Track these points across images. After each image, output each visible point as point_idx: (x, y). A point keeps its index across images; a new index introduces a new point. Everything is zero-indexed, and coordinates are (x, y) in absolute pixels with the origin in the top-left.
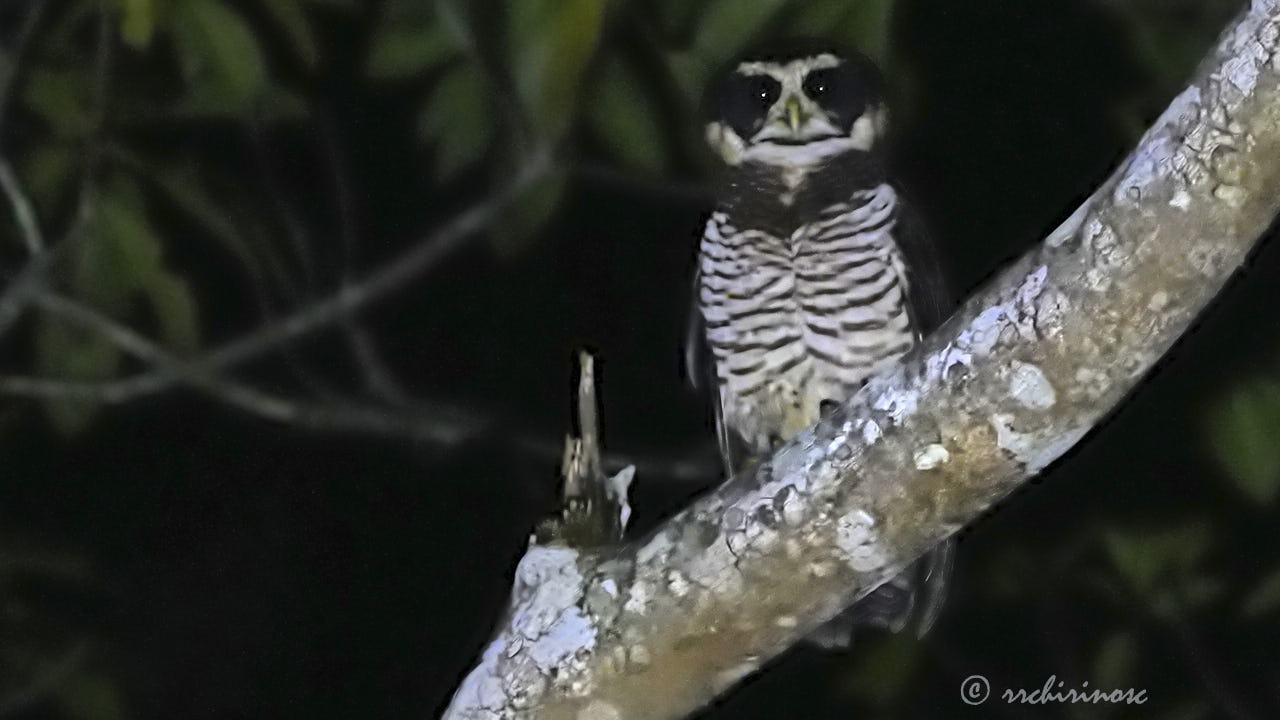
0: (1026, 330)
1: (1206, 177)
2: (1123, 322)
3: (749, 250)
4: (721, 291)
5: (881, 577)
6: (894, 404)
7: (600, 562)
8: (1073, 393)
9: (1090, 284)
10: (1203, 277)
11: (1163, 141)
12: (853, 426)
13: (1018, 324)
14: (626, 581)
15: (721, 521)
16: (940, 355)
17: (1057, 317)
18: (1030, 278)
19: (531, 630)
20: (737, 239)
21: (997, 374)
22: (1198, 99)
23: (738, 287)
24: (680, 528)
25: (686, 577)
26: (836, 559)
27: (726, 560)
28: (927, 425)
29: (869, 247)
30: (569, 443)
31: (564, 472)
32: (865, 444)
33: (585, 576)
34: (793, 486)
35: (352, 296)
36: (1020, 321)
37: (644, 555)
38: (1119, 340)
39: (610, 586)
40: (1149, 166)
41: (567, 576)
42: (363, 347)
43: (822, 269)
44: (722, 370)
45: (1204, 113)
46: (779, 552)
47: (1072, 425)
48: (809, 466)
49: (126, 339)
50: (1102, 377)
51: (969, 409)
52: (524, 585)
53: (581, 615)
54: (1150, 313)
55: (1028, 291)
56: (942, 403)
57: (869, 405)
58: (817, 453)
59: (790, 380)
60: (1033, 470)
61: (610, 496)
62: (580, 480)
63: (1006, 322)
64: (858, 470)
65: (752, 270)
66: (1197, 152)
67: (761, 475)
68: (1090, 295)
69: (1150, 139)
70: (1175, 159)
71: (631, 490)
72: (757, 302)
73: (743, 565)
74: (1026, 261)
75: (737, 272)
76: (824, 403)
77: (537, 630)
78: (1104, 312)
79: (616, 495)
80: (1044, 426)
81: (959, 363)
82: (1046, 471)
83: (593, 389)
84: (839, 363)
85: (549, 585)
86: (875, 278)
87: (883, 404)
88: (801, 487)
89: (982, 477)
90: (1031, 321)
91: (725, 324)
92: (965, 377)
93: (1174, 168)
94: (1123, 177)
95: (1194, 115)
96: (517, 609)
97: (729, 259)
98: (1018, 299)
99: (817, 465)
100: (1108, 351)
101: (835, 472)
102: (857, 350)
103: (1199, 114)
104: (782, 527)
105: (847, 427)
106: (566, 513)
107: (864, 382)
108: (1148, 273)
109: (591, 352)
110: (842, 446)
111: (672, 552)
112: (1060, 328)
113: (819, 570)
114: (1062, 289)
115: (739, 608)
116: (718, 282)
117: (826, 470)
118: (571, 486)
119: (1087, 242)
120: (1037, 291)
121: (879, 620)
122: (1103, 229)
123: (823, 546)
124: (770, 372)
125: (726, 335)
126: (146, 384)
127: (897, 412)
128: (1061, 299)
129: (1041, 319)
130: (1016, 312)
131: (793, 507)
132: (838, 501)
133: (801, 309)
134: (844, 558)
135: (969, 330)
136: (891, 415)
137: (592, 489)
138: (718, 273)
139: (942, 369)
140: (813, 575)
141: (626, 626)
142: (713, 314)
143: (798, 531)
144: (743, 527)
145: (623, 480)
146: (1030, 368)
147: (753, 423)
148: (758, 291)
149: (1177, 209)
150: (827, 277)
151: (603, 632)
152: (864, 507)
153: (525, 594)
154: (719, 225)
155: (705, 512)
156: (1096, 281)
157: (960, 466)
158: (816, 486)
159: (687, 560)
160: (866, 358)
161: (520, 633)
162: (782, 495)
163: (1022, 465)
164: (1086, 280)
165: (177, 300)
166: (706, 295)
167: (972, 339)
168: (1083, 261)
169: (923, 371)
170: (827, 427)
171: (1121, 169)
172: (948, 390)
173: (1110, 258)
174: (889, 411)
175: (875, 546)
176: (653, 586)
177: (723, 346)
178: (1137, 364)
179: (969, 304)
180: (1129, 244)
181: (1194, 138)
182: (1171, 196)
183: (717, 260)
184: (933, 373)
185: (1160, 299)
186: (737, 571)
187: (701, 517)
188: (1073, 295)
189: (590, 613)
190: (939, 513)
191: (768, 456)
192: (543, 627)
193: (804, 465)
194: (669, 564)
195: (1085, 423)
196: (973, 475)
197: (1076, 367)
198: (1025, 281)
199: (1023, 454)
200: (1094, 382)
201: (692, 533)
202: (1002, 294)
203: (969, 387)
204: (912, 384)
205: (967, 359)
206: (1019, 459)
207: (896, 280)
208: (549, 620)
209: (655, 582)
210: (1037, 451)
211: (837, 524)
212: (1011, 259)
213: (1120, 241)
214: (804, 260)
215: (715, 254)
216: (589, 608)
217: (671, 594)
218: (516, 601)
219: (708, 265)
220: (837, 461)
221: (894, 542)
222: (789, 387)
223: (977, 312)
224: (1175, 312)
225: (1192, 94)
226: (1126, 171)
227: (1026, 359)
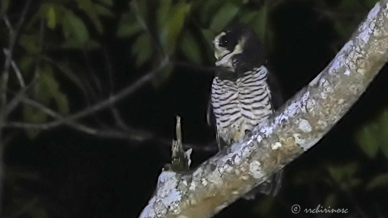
0: (304, 110)
1: (354, 66)
2: (331, 107)
3: (225, 86)
4: (217, 98)
5: (262, 180)
6: (266, 131)
7: (183, 175)
8: (317, 127)
9: (322, 97)
10: (354, 95)
11: (342, 56)
12: (254, 137)
13: (301, 108)
14: (190, 181)
15: (216, 164)
16: (279, 117)
17: (312, 106)
18: (305, 95)
19: (163, 195)
20: (222, 83)
21: (295, 122)
22: (352, 44)
23: (222, 97)
24: (205, 165)
25: (207, 180)
26: (249, 175)
27: (218, 175)
28: (275, 137)
29: (260, 85)
30: (174, 142)
31: (172, 150)
32: (258, 142)
33: (178, 179)
34: (237, 154)
35: (112, 99)
36: (302, 107)
37: (195, 174)
38: (330, 113)
39: (185, 183)
40: (338, 63)
41: (173, 180)
42: (116, 113)
43: (247, 91)
44: (218, 121)
45: (354, 48)
46: (233, 173)
47: (316, 137)
48: (242, 148)
49: (48, 111)
50: (325, 123)
51: (287, 132)
52: (161, 182)
53: (177, 191)
54: (339, 105)
55: (304, 99)
56: (280, 131)
57: (259, 131)
58: (244, 145)
59: (237, 124)
60: (305, 150)
61: (185, 157)
62: (177, 153)
63: (298, 107)
64: (256, 149)
65: (226, 92)
66: (352, 59)
67: (228, 151)
68: (322, 100)
69: (338, 56)
70: (346, 61)
71: (191, 155)
72: (227, 101)
73: (223, 176)
74: (303, 90)
75: (222, 92)
76: (246, 131)
77: (164, 195)
78: (326, 104)
79: (187, 157)
80: (308, 137)
81: (284, 120)
82: (309, 150)
83: (180, 126)
84: (251, 119)
85: (168, 182)
86: (261, 94)
87: (263, 131)
88: (240, 154)
89: (291, 151)
90: (305, 107)
91: (219, 108)
92: (286, 123)
93: (345, 63)
94: (331, 66)
95: (351, 49)
96: (158, 189)
97: (219, 89)
98: (301, 101)
99: (244, 148)
100: (326, 115)
101: (249, 150)
102: (256, 115)
103: (352, 48)
104: (234, 166)
105: (252, 137)
106: (172, 162)
107: (258, 124)
108: (338, 94)
109: (180, 115)
110: (251, 142)
111: (203, 173)
112: (313, 109)
113: (245, 178)
114: (314, 98)
115: (222, 189)
116: (216, 96)
117: (247, 150)
118: (174, 154)
119: (321, 85)
120: (307, 99)
121: (263, 192)
122: (325, 81)
123: (246, 171)
124: (231, 121)
125: (219, 111)
126: (54, 124)
127: (267, 133)
128: (313, 101)
129: (308, 107)
130: (301, 105)
131: (237, 160)
132: (250, 158)
133: (240, 103)
134: (251, 175)
135: (287, 110)
136: (265, 134)
137: (180, 155)
138: (216, 93)
139: (280, 121)
140: (243, 180)
141: (190, 194)
142: (215, 105)
143: (238, 167)
144: (223, 166)
145: (189, 153)
146: (304, 120)
147: (227, 136)
148: (228, 98)
149: (346, 75)
150: (248, 94)
151: (183, 195)
152: (257, 160)
153: (161, 185)
154: (216, 80)
155: (212, 161)
156: (323, 96)
157: (285, 148)
158: (244, 154)
159: (207, 175)
160: (259, 117)
161: (159, 196)
162: (234, 157)
163: (302, 148)
164: (320, 96)
165: (63, 100)
166: (213, 99)
167: (288, 112)
168: (319, 90)
169: (274, 122)
170: (247, 137)
171: (330, 64)
172: (281, 126)
173: (327, 89)
174: (264, 133)
175: (260, 171)
176: (198, 183)
177: (218, 114)
178: (335, 119)
179: (287, 103)
180: (333, 85)
181: (351, 55)
182: (345, 72)
183: (216, 89)
184: (277, 122)
185: (341, 101)
186: (221, 179)
187: (211, 163)
188: (317, 99)
189: (180, 190)
190: (278, 162)
191: (230, 146)
192: (166, 194)
193: (240, 148)
194: (202, 176)
195: (320, 136)
196: (289, 151)
197: (318, 120)
198: (303, 96)
199: (303, 145)
200: (323, 125)
201: (208, 167)
202: (297, 100)
203: (287, 126)
204: (271, 125)
205: (287, 118)
206: (301, 146)
207: (267, 95)
208: (168, 192)
209: (198, 181)
210: (307, 144)
211: (250, 165)
212: (299, 89)
213: (330, 84)
214: (241, 89)
215: (215, 88)
216: (179, 189)
217: (203, 185)
218: (158, 187)
219: (214, 91)
220: (250, 147)
221: (266, 170)
222: (237, 126)
223: (289, 105)
224: (346, 104)
225: (350, 43)
226: (332, 65)
227: (303, 118)
